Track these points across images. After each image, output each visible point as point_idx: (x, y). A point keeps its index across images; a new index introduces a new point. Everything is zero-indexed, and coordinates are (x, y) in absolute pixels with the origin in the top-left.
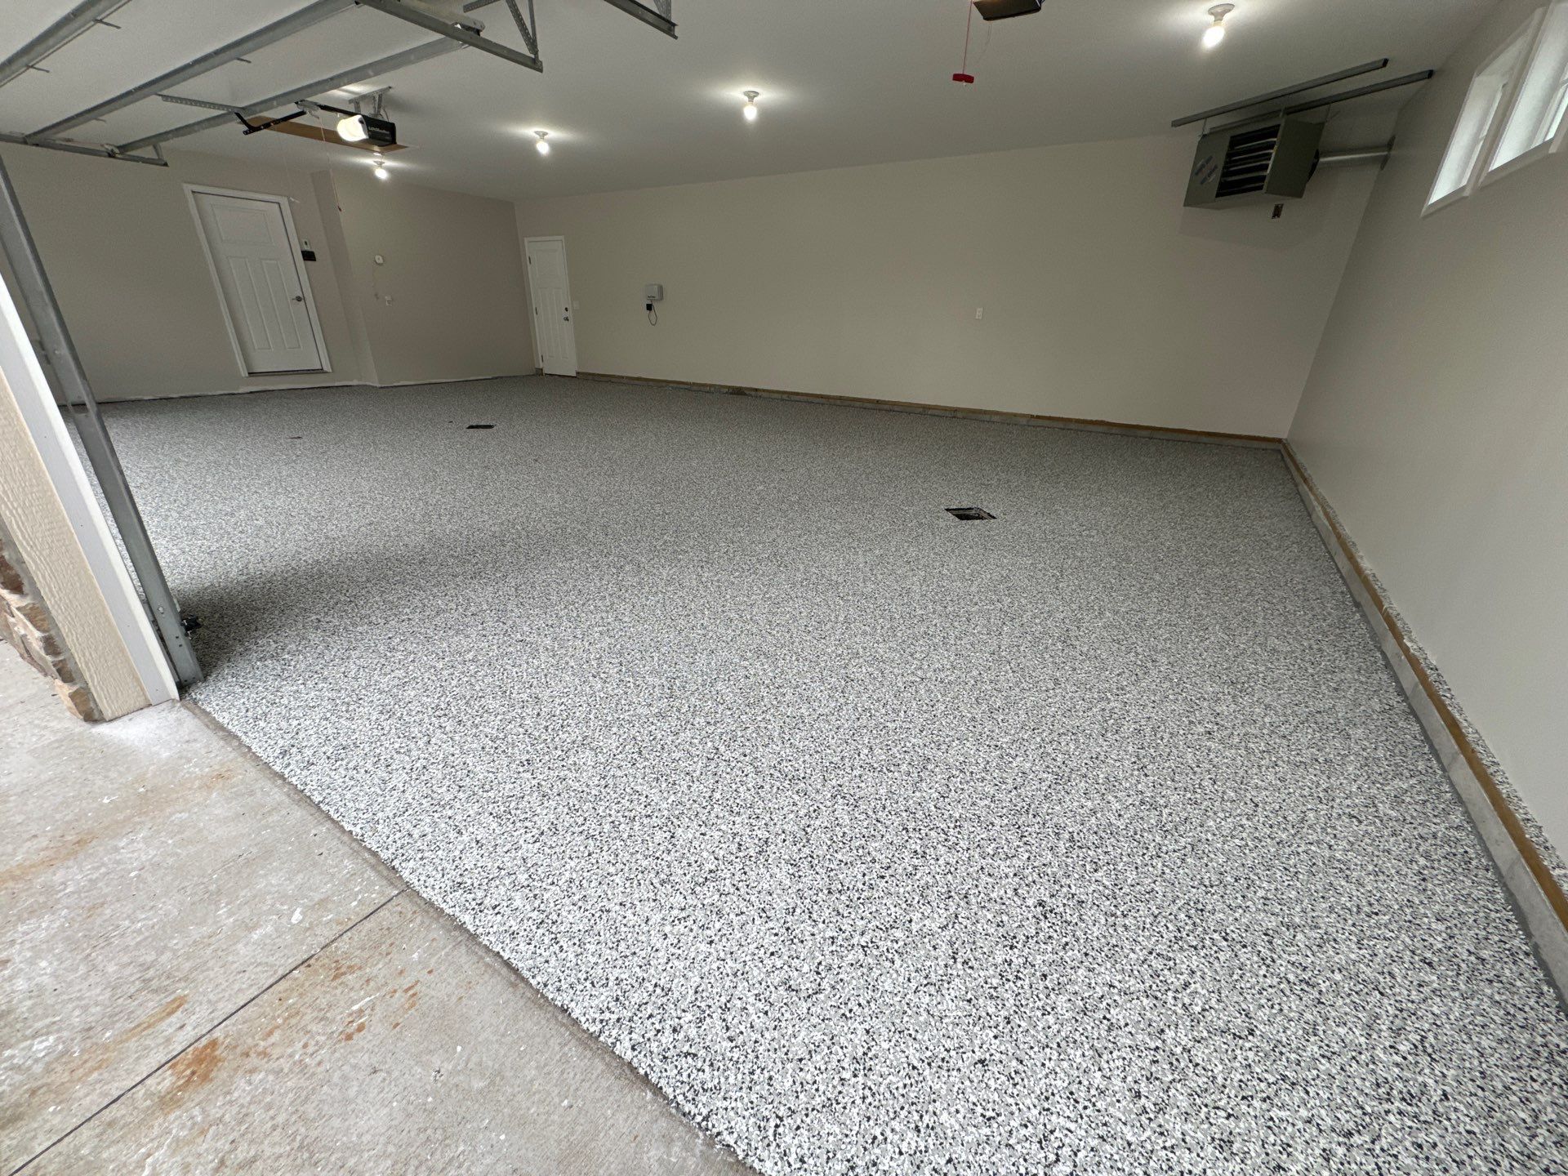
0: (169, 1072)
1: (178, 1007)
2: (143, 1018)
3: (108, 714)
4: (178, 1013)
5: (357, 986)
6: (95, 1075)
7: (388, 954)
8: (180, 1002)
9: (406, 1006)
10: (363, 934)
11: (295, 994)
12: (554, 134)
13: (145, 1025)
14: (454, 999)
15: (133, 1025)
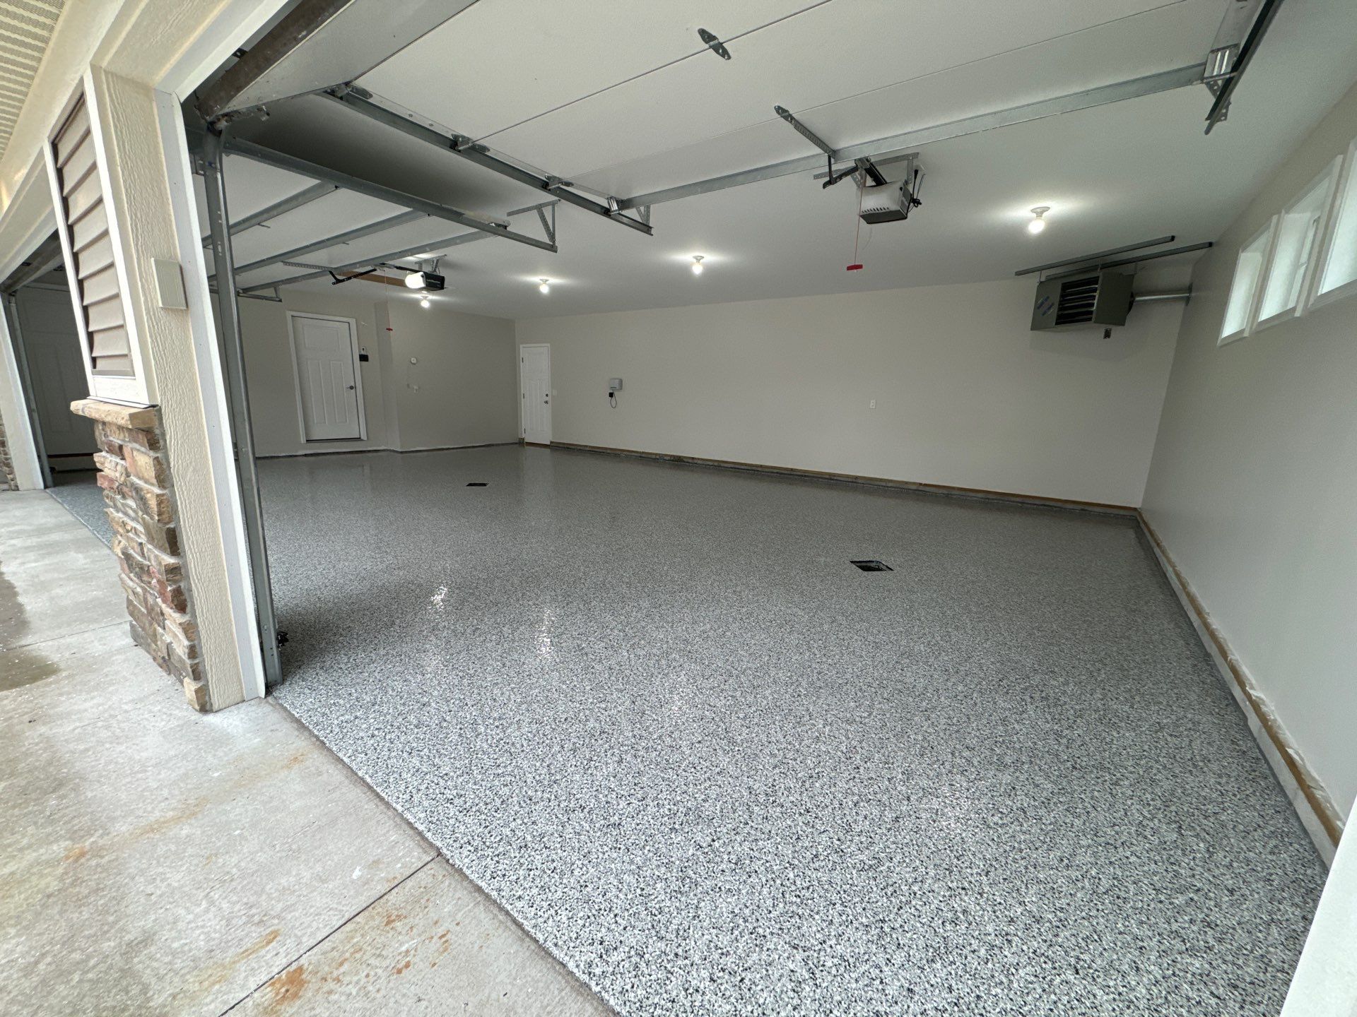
0: (269, 989)
1: (274, 938)
2: (249, 945)
3: (216, 707)
4: (274, 944)
5: (404, 932)
6: (217, 987)
7: (426, 907)
8: (274, 935)
9: (441, 950)
10: (407, 890)
11: (358, 935)
12: (555, 280)
13: (250, 951)
14: (476, 947)
15: (242, 950)
